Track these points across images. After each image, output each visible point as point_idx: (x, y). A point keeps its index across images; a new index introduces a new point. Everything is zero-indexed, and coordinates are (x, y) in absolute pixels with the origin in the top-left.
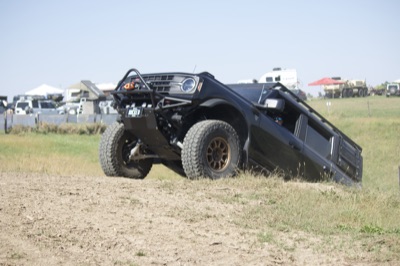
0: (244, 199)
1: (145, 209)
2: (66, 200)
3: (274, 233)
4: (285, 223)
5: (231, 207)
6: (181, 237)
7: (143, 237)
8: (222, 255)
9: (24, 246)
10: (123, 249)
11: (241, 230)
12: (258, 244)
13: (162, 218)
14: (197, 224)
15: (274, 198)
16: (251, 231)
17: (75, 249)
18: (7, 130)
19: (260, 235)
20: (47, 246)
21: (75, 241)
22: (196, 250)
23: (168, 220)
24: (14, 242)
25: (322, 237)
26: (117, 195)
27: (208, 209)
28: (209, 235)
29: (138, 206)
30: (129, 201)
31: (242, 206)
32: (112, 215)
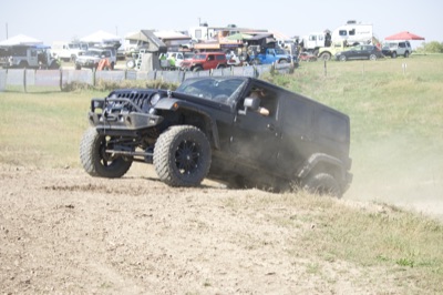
0: (299, 222)
1: (210, 234)
2: (141, 223)
3: (321, 263)
4: (333, 253)
5: (286, 231)
6: (241, 266)
7: (209, 265)
8: (274, 286)
9: (110, 274)
10: (192, 278)
11: (294, 259)
12: (306, 275)
13: (225, 244)
14: (254, 252)
15: (326, 221)
16: (301, 260)
17: (152, 278)
19: (309, 266)
20: (130, 275)
21: (151, 269)
22: (253, 281)
23: (230, 246)
24: (101, 270)
25: (361, 268)
26: (186, 217)
27: (266, 234)
28: (265, 264)
29: (205, 230)
30: (196, 224)
31: (297, 230)
32: (182, 240)
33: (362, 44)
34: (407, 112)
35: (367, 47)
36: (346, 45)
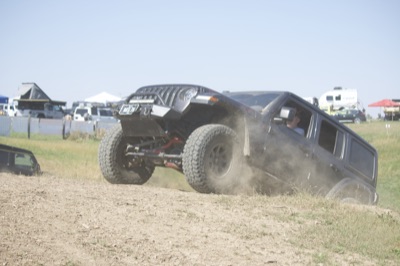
0: (301, 219)
1: (201, 223)
2: (123, 210)
3: (330, 254)
4: (341, 245)
5: (287, 226)
6: (236, 254)
7: (198, 251)
9: (79, 254)
10: (177, 262)
11: (297, 249)
12: (313, 264)
13: (218, 233)
14: (252, 242)
15: (330, 219)
16: (307, 251)
17: (129, 260)
18: (65, 135)
19: (316, 256)
20: (102, 256)
21: (130, 252)
23: (224, 235)
24: (69, 249)
25: (377, 261)
26: (174, 207)
27: (265, 226)
28: (264, 253)
29: (195, 219)
30: (186, 215)
31: (299, 225)
32: (168, 228)
33: (347, 108)
34: (390, 168)
35: (353, 112)
36: (332, 109)
